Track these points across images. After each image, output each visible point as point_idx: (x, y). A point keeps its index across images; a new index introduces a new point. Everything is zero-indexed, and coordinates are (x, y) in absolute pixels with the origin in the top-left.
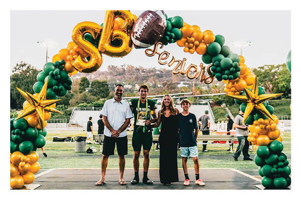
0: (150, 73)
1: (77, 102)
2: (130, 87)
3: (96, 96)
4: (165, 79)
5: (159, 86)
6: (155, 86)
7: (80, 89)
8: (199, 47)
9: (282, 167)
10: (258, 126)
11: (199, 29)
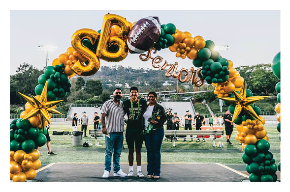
0: (138, 73)
1: (74, 99)
2: (120, 85)
3: (91, 94)
5: (146, 84)
6: (143, 85)
7: (76, 87)
8: (190, 52)
9: (268, 165)
10: (246, 126)
11: (190, 35)
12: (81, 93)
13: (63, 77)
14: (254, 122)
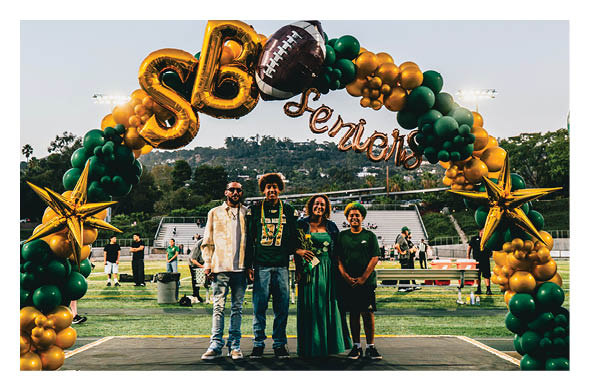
0: (305, 151)
1: (169, 207)
3: (204, 195)
4: (334, 163)
5: (323, 175)
6: (314, 175)
7: (174, 182)
8: (391, 97)
10: (511, 254)
11: (390, 60)
12: (183, 194)
13: (122, 151)
14: (529, 244)
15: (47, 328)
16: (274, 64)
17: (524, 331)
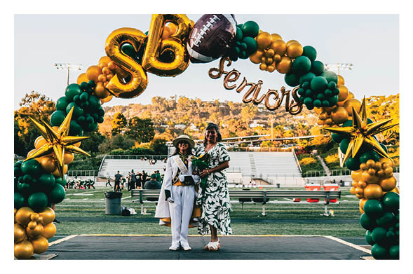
0: (210, 107)
1: (109, 148)
2: (183, 127)
4: (232, 117)
5: (224, 126)
7: (113, 130)
8: (281, 63)
10: (365, 172)
11: (280, 39)
12: (120, 138)
13: (93, 100)
15: (38, 222)
16: (200, 37)
17: (374, 228)
